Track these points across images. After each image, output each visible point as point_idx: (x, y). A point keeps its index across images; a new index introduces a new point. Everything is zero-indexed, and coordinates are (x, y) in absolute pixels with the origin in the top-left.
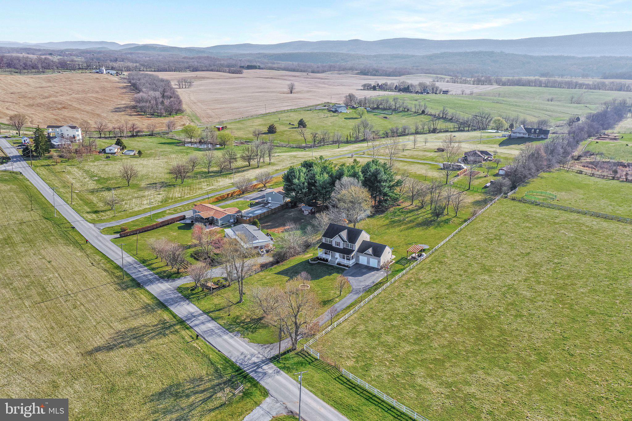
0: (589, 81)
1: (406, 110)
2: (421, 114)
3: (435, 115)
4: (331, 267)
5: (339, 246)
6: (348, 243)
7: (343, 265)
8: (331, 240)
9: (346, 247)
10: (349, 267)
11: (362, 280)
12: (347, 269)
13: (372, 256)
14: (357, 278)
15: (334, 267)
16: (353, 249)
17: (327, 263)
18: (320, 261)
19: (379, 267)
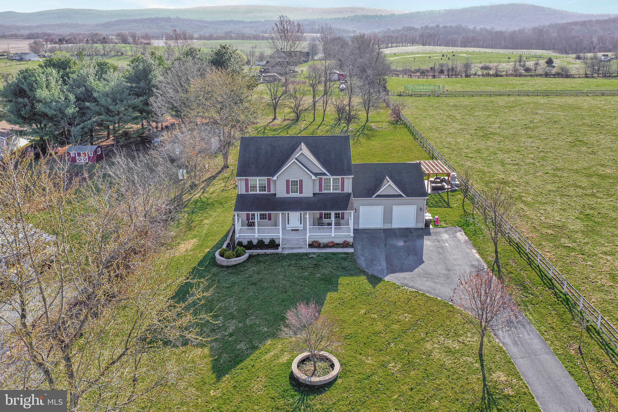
4: (302, 259)
5: (300, 193)
6: (327, 175)
7: (329, 243)
8: (269, 181)
9: (320, 189)
10: (352, 246)
11: (445, 272)
12: (352, 253)
13: (403, 197)
14: (422, 271)
15: (310, 256)
16: (343, 191)
17: (280, 250)
18: (255, 252)
19: (422, 225)
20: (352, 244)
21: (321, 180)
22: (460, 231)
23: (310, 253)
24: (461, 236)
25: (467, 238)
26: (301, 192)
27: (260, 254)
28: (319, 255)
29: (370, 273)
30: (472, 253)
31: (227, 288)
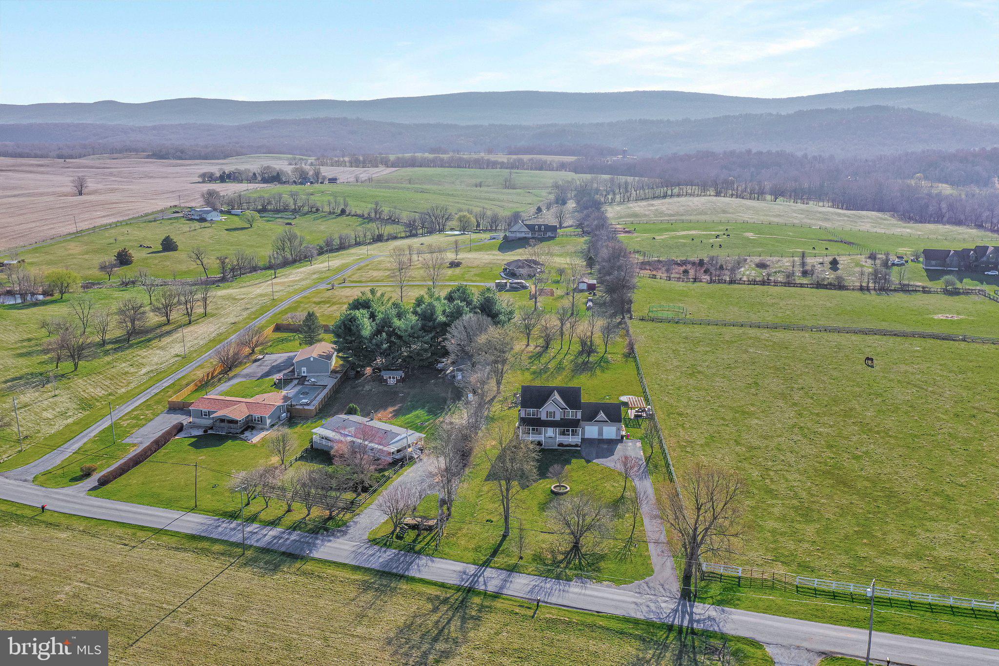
0: (502, 158)
1: (315, 210)
2: (340, 215)
3: (363, 215)
4: (554, 451)
5: (553, 418)
6: (569, 409)
7: (568, 444)
8: (537, 411)
9: (564, 416)
12: (580, 450)
13: (609, 422)
14: (612, 458)
16: (576, 417)
17: (543, 446)
19: (619, 437)
20: (579, 445)
21: (565, 411)
22: (639, 441)
23: (558, 449)
24: (639, 444)
25: (641, 446)
28: (562, 450)
30: (640, 451)
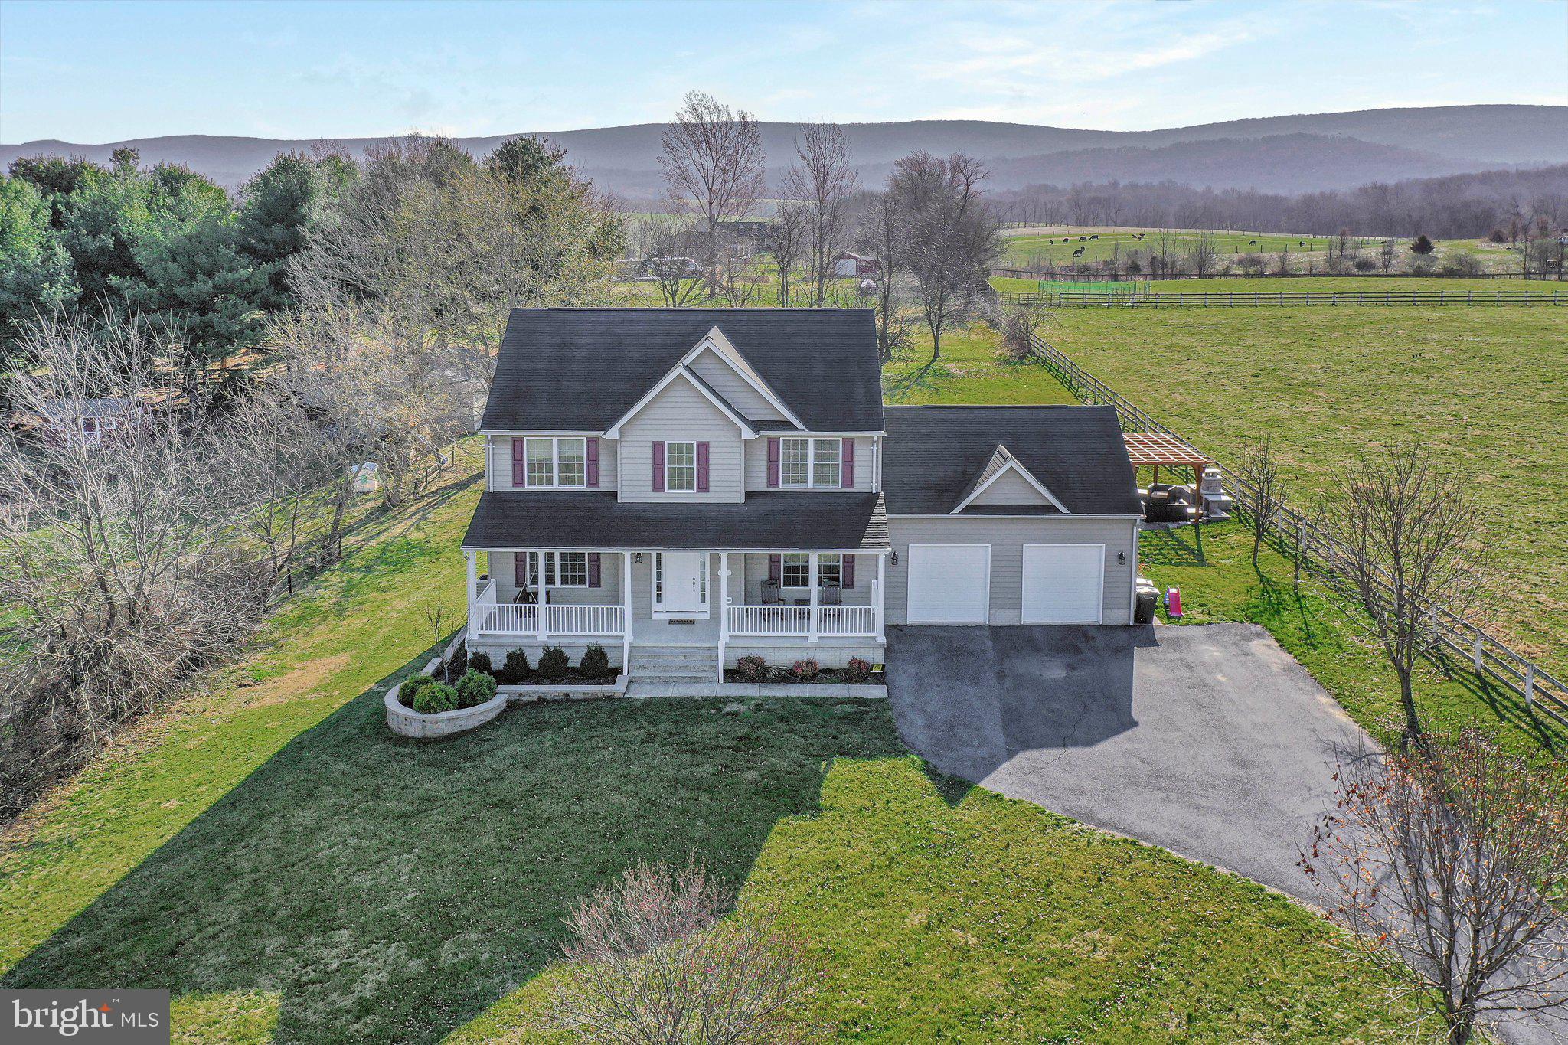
4: (697, 720)
5: (700, 489)
6: (797, 429)
7: (798, 665)
8: (593, 443)
9: (772, 481)
10: (881, 678)
11: (1230, 770)
12: (882, 700)
13: (1057, 511)
14: (1140, 766)
15: (727, 709)
16: (851, 485)
17: (619, 688)
18: (530, 691)
19: (1124, 615)
20: (879, 671)
21: (773, 443)
22: (1258, 635)
23: (726, 700)
24: (1265, 650)
25: (1288, 658)
26: (704, 487)
27: (549, 697)
28: (758, 708)
29: (947, 772)
30: (1319, 706)
31: (400, 816)
